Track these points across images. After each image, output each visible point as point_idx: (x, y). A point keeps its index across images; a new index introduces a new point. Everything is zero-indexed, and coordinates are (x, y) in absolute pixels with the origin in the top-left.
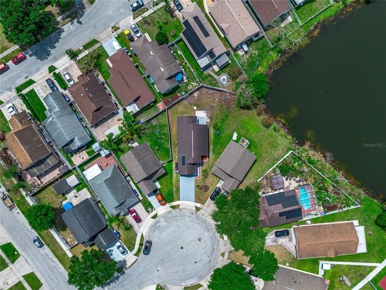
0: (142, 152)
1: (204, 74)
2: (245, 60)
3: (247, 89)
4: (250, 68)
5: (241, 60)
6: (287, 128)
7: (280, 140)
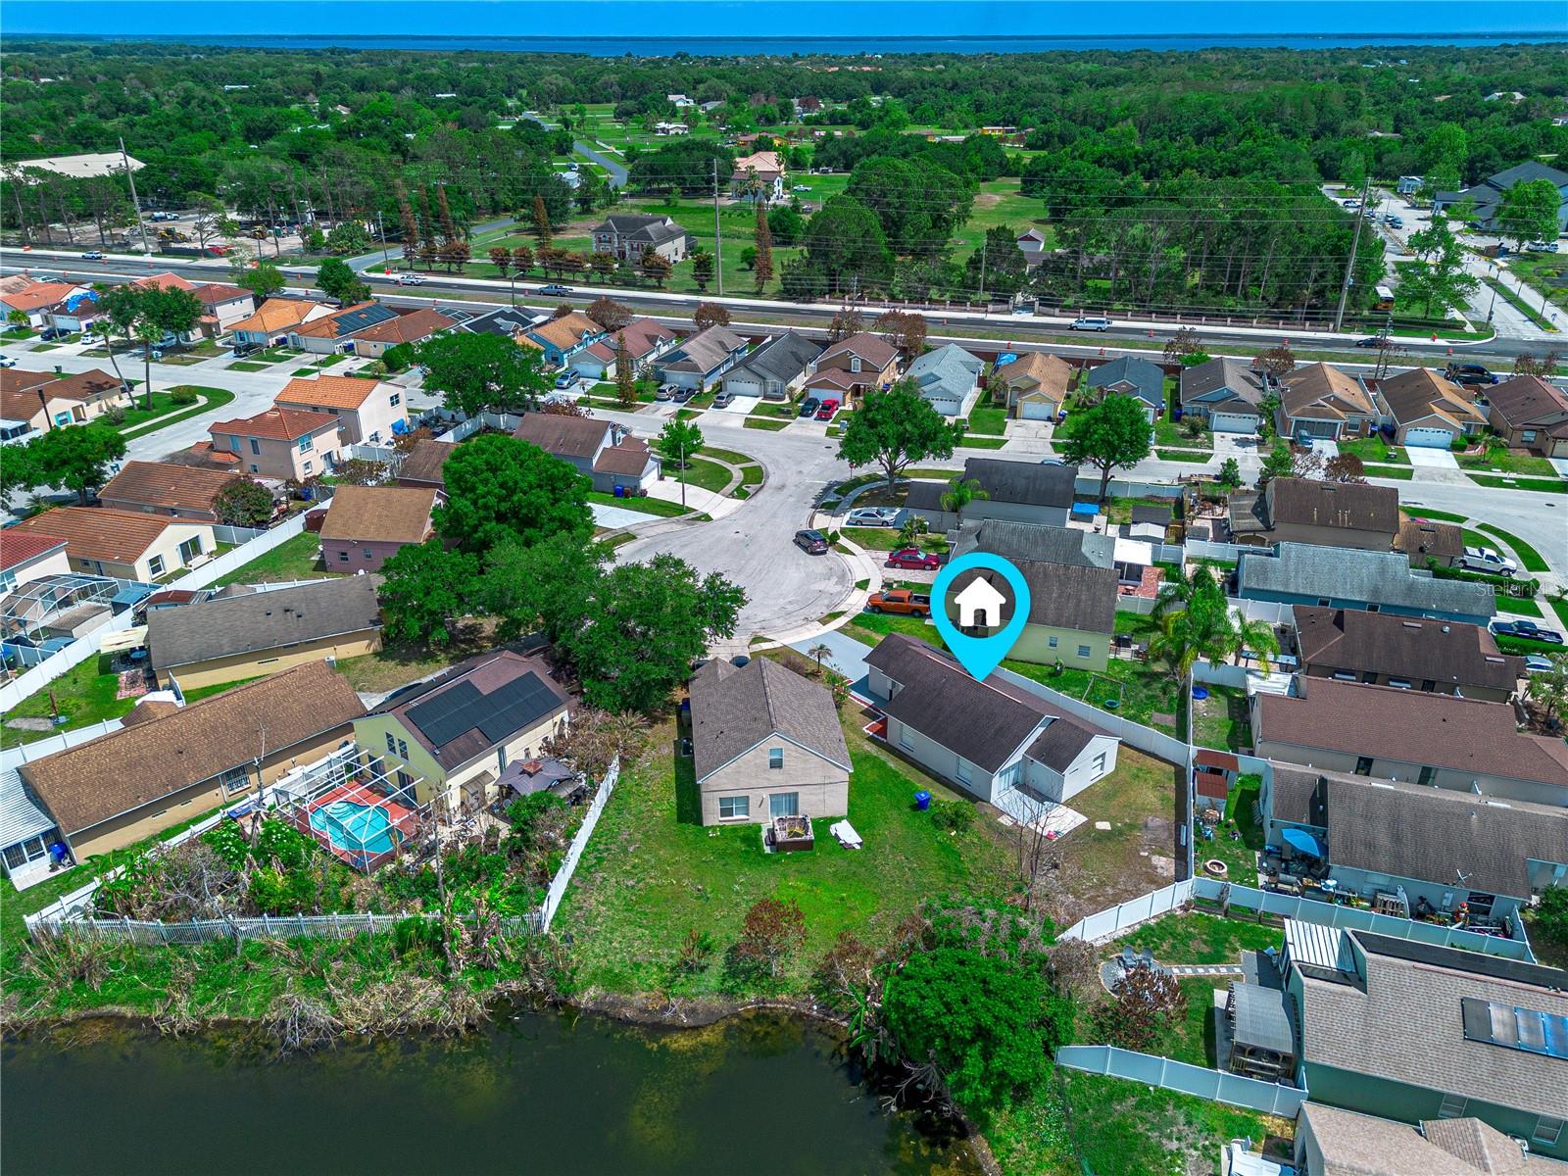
0: (1083, 597)
1: (1246, 945)
2: (1174, 1145)
3: (1005, 932)
4: (1101, 1131)
5: (1189, 1123)
6: (635, 1023)
7: (632, 946)
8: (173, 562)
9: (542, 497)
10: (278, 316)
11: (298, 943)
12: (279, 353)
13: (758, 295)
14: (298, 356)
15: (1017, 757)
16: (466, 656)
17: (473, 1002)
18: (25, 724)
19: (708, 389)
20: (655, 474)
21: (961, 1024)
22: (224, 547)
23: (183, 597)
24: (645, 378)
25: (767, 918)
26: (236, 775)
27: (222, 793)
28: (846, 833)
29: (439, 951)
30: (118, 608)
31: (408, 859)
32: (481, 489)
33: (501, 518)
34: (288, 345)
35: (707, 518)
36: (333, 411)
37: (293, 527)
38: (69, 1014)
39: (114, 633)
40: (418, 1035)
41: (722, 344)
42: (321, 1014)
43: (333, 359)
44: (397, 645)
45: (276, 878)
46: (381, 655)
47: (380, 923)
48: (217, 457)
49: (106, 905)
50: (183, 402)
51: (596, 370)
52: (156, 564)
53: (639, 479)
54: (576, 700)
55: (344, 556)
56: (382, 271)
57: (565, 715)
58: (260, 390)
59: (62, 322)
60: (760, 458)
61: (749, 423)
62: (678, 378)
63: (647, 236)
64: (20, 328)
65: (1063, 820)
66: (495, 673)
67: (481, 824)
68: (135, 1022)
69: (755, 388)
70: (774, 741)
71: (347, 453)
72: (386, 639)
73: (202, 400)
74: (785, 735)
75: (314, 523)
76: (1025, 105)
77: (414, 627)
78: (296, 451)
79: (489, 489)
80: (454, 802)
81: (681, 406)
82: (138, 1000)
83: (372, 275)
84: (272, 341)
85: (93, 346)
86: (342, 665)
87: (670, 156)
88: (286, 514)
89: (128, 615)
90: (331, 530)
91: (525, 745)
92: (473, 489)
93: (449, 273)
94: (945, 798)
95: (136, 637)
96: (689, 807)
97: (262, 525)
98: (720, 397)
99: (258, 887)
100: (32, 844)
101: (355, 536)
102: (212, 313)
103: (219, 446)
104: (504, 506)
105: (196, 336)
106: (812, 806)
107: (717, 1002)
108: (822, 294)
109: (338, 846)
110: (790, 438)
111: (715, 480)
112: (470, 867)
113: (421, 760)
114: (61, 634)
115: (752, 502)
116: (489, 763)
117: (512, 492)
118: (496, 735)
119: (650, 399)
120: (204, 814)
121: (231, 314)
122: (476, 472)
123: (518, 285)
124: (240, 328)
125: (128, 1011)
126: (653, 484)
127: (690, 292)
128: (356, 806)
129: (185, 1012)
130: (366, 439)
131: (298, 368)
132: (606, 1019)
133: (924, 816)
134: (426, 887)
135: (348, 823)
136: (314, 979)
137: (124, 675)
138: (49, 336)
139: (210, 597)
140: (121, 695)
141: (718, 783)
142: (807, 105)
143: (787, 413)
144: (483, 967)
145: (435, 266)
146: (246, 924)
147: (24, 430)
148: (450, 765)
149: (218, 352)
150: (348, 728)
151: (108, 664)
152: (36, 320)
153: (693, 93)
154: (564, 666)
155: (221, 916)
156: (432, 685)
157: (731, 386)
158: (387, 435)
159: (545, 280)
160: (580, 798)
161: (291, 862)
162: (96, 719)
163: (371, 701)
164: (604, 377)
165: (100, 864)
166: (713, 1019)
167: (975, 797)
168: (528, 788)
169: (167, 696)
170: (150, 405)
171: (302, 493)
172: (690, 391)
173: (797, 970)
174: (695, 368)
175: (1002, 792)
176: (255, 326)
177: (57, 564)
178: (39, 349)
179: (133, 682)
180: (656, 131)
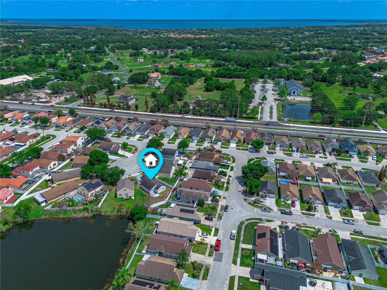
0: (168, 169)
6: (107, 216)
7: (108, 209)
8: (52, 167)
9: (101, 158)
10: (62, 120)
11: (73, 210)
12: (63, 127)
13: (146, 111)
14: (66, 128)
15: (153, 189)
16: (92, 179)
17: (91, 214)
18: (38, 189)
19: (132, 133)
20: (121, 150)
21: (135, 213)
22: (59, 164)
23: (55, 172)
24: (122, 132)
25: (121, 205)
26: (65, 194)
27: (63, 195)
28: (133, 198)
29: (88, 210)
30: (47, 174)
31: (84, 202)
32: (94, 157)
33: (96, 161)
34: (65, 125)
35: (127, 157)
36: (73, 142)
37: (68, 161)
38: (50, 217)
39: (47, 177)
40: (85, 218)
41: (136, 125)
42: (76, 216)
43: (72, 128)
44: (83, 178)
45: (71, 203)
46: (81, 179)
47: (82, 208)
48: (56, 150)
49: (53, 207)
50: (48, 138)
51: (115, 130)
52: (50, 167)
53: (118, 151)
54: (104, 184)
55: (76, 165)
56: (79, 106)
57: (103, 186)
58: (60, 135)
59: (25, 121)
60: (138, 146)
61: (138, 140)
62: (128, 132)
63: (127, 100)
64: (17, 122)
65: (157, 195)
66: (94, 181)
67: (92, 198)
68: (57, 218)
69: (140, 133)
70: (124, 188)
71: (75, 148)
72: (82, 177)
73: (51, 137)
74: (126, 187)
75: (72, 160)
76: (216, 55)
77: (85, 175)
78: (68, 149)
79: (95, 157)
80: (90, 196)
81: (128, 137)
82: (57, 216)
83: (78, 107)
84: (61, 125)
85: (31, 126)
86: (76, 180)
87: (136, 76)
88: (67, 158)
89: (48, 175)
90: (74, 162)
91: (98, 189)
92: (93, 157)
93: (92, 107)
94: (145, 193)
95: (50, 178)
96: (116, 196)
97: (64, 161)
98: (134, 135)
99: (69, 204)
100: (43, 201)
101: (77, 163)
102: (51, 119)
103: (56, 148)
104: (97, 159)
105: (49, 124)
106: (129, 195)
107: (116, 214)
108: (157, 112)
109: (77, 201)
110: (143, 142)
111: (130, 151)
112: (91, 202)
113: (86, 191)
114: (40, 177)
115: (135, 154)
116: (94, 191)
117: (98, 157)
118: (94, 188)
119: (123, 135)
120: (62, 198)
121: (54, 120)
122: (93, 155)
123: (103, 109)
124: (56, 123)
125: (56, 217)
126: (120, 152)
127: (135, 111)
128: (78, 197)
129: (62, 216)
130: (78, 145)
131: (66, 130)
132: (105, 216)
133: (142, 196)
134: (86, 204)
135: (78, 198)
136: (75, 213)
137: (49, 182)
138: (23, 124)
139: (59, 172)
140: (49, 185)
141: (119, 193)
142: (172, 52)
143: (144, 138)
144: (92, 211)
145: (89, 105)
146: (68, 208)
147: (25, 145)
148: (89, 192)
149: (53, 127)
150: (77, 188)
151: (46, 181)
152: (20, 120)
153: (148, 47)
154: (102, 180)
155: (65, 207)
156: (87, 183)
157: (136, 133)
158: (81, 144)
159: (109, 108)
160: (104, 195)
161: (72, 202)
162: (47, 188)
163: (80, 185)
164: (116, 131)
165: (52, 203)
166: (115, 215)
167: (149, 193)
168: (97, 194)
169: (55, 185)
170: (43, 139)
171: (69, 155)
172: (130, 134)
173: (124, 211)
174: (130, 130)
175: (152, 192)
176: (58, 122)
177: (38, 168)
178: (21, 127)
179: (50, 183)
180: (137, 61)
